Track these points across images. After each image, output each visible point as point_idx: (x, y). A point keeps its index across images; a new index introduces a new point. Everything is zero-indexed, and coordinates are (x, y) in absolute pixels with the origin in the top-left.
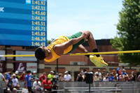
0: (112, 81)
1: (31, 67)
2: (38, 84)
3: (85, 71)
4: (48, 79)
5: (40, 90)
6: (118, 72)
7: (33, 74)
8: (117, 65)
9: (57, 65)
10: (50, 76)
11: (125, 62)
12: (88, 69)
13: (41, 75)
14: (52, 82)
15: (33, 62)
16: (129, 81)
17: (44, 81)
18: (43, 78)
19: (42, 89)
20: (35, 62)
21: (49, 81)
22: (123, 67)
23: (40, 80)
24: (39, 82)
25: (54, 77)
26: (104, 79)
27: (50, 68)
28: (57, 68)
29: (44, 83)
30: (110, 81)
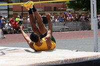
0: (62, 22)
1: (4, 14)
3: (42, 15)
4: (16, 22)
5: (11, 30)
6: (66, 15)
7: (5, 18)
8: (65, 10)
9: (22, 11)
12: (45, 13)
13: (11, 19)
17: (13, 23)
18: (12, 21)
19: (12, 29)
20: (6, 10)
25: (20, 20)
27: (17, 14)
28: (22, 14)
29: (13, 25)
30: (60, 21)
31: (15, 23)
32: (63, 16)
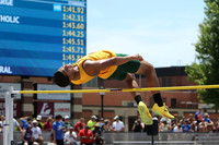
0: (188, 132)
1: (62, 110)
2: (71, 136)
6: (196, 118)
9: (102, 106)
10: (90, 123)
11: (208, 103)
13: (77, 122)
14: (94, 132)
15: (64, 101)
16: (214, 131)
17: (82, 131)
19: (78, 143)
20: (68, 102)
21: (90, 132)
22: (205, 110)
23: (76, 130)
24: (74, 133)
25: (98, 124)
26: (176, 128)
27: (91, 111)
28: (102, 111)
30: (184, 131)
31: (86, 131)
32: (191, 120)
